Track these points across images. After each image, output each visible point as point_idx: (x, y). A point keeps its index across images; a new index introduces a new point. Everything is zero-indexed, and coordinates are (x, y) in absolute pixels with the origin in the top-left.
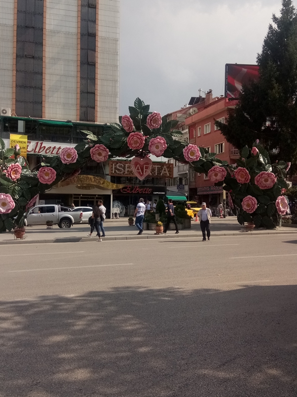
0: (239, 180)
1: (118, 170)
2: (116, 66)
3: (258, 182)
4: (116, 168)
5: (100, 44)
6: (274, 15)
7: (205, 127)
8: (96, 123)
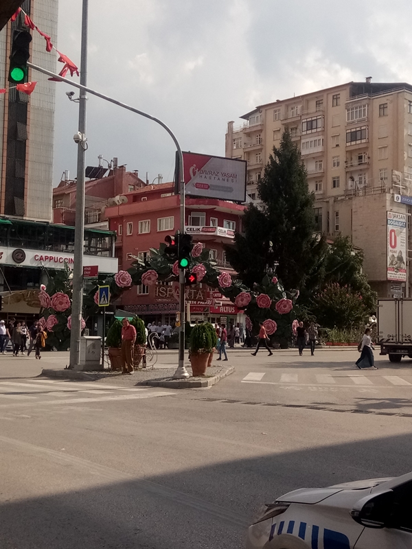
0: (261, 305)
1: (161, 293)
2: (51, 146)
3: (278, 307)
4: (159, 292)
5: (32, 116)
6: (274, 147)
7: (140, 224)
8: (24, 218)
